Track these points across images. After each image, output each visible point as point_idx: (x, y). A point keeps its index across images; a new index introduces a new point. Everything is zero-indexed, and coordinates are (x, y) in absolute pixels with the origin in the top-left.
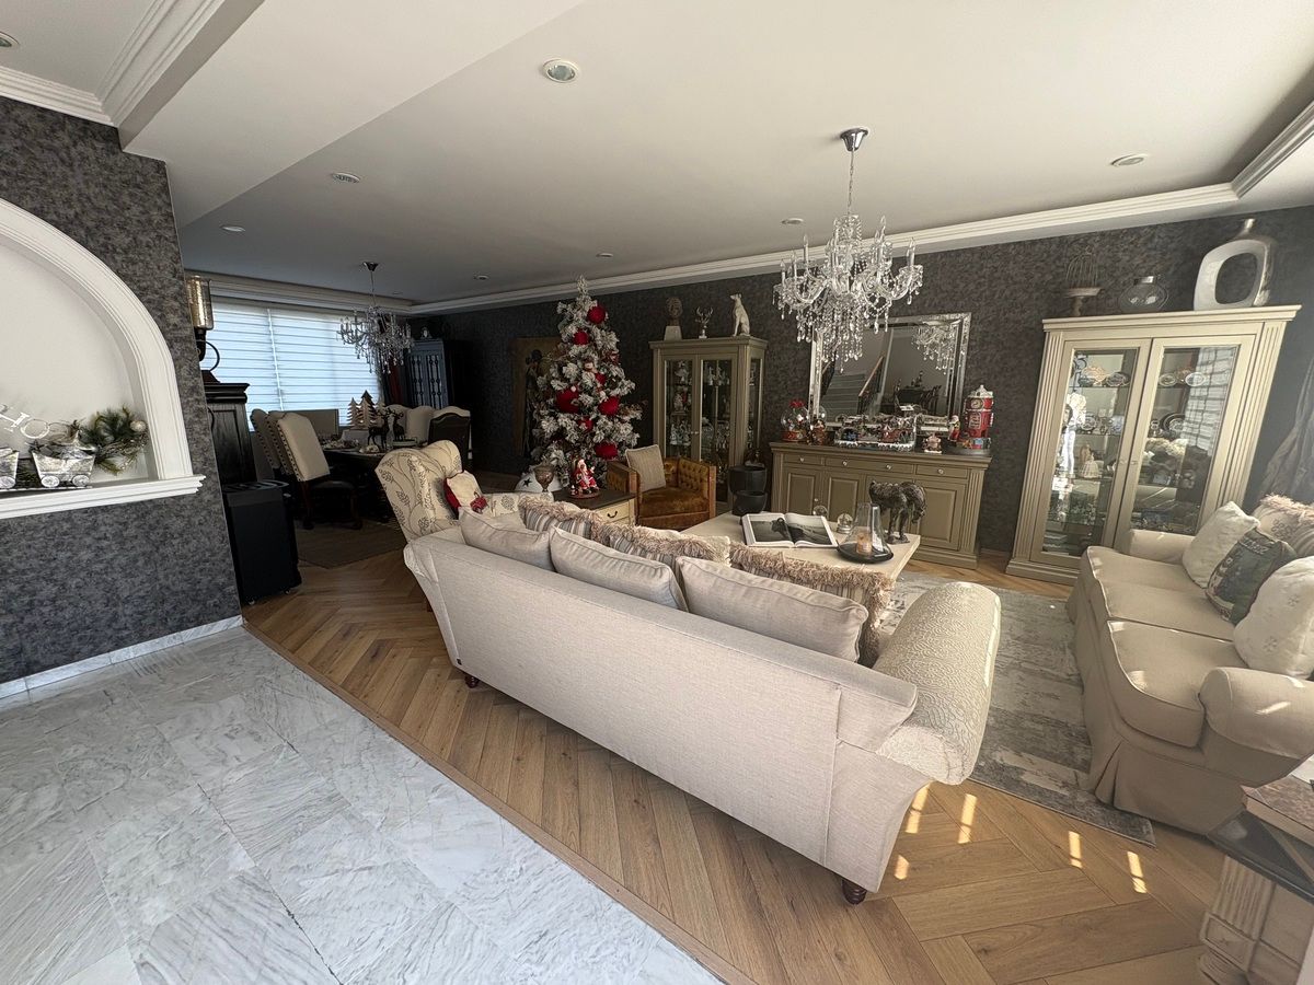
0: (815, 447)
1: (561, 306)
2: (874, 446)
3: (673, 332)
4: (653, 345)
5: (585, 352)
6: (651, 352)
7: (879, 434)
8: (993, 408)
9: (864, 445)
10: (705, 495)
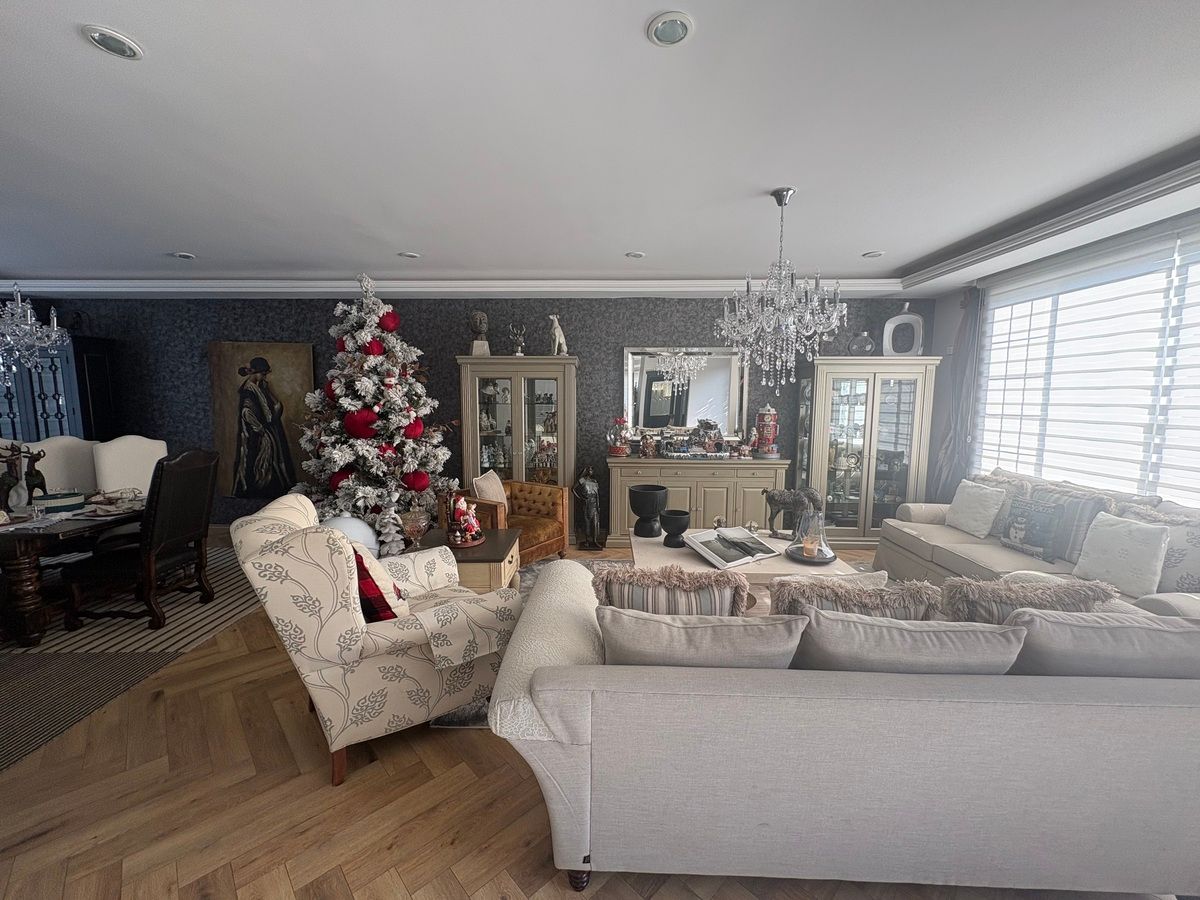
0: (647, 461)
1: (340, 307)
2: (703, 456)
3: (481, 347)
4: (460, 359)
5: (382, 364)
6: (458, 368)
7: (702, 445)
8: (777, 421)
9: (695, 456)
10: (560, 519)
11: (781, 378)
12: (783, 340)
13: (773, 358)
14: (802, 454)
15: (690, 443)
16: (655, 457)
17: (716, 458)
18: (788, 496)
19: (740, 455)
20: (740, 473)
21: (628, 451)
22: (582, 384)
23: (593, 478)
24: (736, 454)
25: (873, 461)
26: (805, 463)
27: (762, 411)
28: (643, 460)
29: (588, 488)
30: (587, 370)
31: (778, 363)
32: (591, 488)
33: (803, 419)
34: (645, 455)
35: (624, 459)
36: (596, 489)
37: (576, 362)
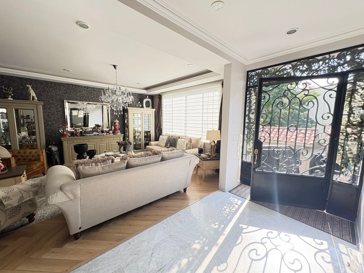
0: (78, 137)
2: (98, 135)
7: (97, 131)
8: (119, 124)
9: (95, 135)
10: (42, 160)
11: (119, 113)
12: (119, 103)
13: (117, 108)
14: (127, 133)
15: (93, 131)
16: (80, 136)
17: (102, 135)
18: (124, 143)
19: (109, 134)
20: (110, 139)
21: (69, 135)
22: (45, 112)
23: (55, 145)
24: (108, 134)
25: (143, 133)
26: (128, 135)
27: (115, 121)
28: (76, 137)
29: (53, 149)
30: (47, 107)
31: (118, 109)
32: (54, 149)
33: (126, 123)
34: (77, 135)
35: (68, 137)
36: (57, 149)
37: (43, 103)
